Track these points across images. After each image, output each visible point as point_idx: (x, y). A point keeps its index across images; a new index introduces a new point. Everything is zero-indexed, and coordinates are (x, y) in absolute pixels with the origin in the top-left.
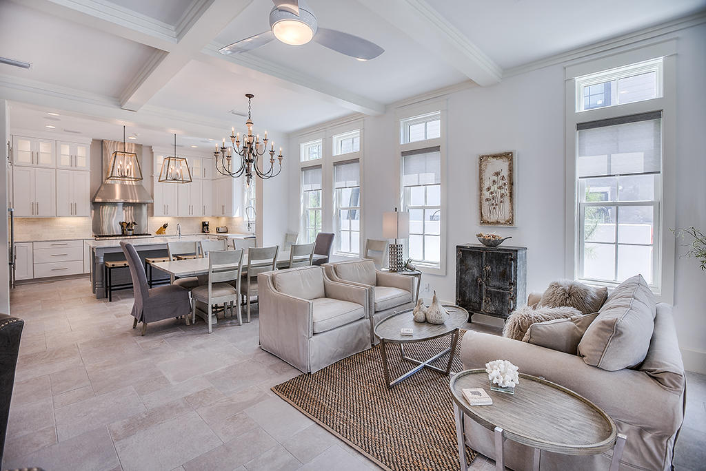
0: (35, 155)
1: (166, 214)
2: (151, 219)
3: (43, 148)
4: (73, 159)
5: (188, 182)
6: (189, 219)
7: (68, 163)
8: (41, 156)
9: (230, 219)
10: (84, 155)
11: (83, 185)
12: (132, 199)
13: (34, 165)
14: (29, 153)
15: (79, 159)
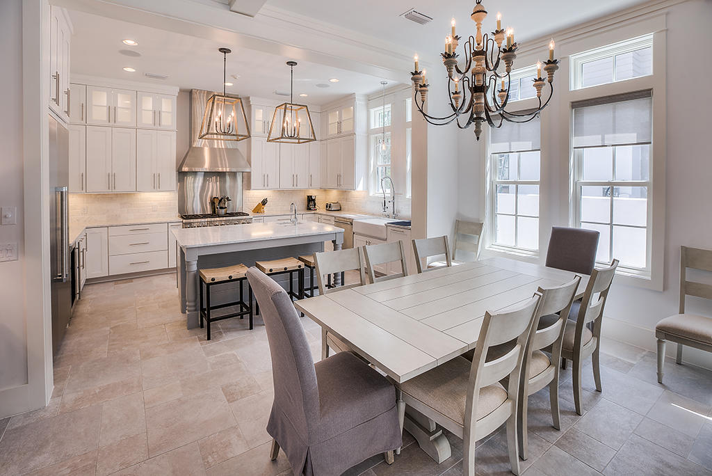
0: (112, 111)
1: (265, 185)
2: (247, 193)
3: (123, 102)
4: (157, 114)
5: (310, 140)
6: (292, 192)
7: (150, 121)
8: (119, 111)
9: (344, 193)
10: (169, 109)
11: (167, 149)
12: (222, 167)
13: (110, 124)
14: (106, 108)
15: (163, 115)
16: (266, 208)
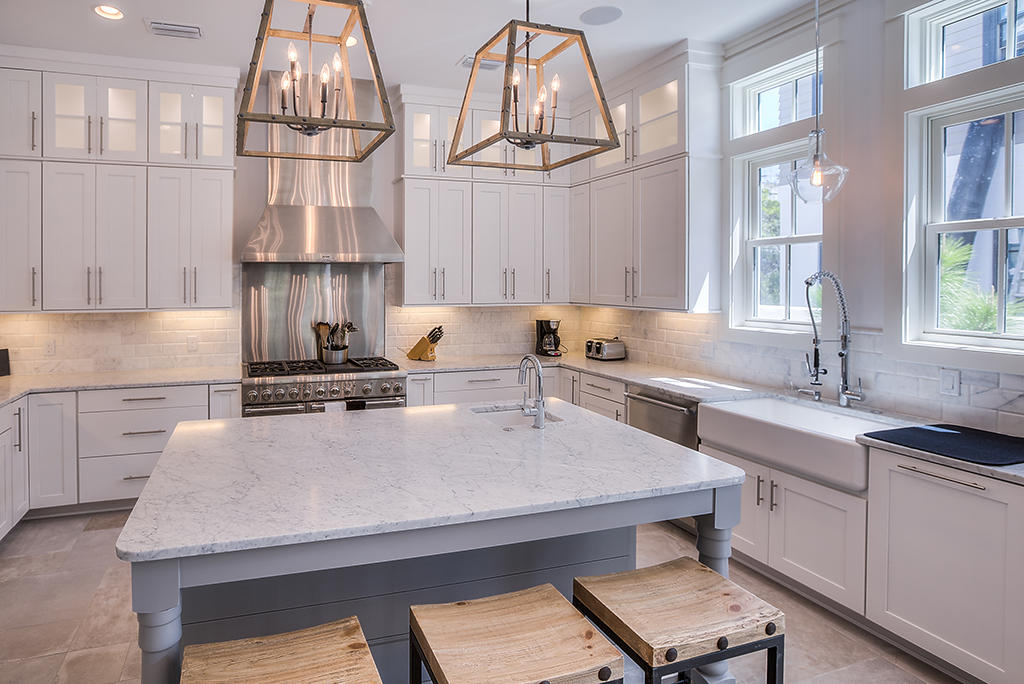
0: (96, 128)
1: (438, 296)
2: (394, 312)
3: (117, 105)
4: (191, 132)
6: (502, 313)
7: (176, 148)
8: (110, 128)
9: (638, 316)
10: (218, 118)
13: (93, 156)
14: (83, 122)
15: (206, 133)
16: (439, 349)
